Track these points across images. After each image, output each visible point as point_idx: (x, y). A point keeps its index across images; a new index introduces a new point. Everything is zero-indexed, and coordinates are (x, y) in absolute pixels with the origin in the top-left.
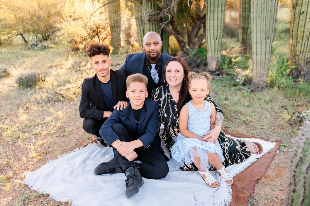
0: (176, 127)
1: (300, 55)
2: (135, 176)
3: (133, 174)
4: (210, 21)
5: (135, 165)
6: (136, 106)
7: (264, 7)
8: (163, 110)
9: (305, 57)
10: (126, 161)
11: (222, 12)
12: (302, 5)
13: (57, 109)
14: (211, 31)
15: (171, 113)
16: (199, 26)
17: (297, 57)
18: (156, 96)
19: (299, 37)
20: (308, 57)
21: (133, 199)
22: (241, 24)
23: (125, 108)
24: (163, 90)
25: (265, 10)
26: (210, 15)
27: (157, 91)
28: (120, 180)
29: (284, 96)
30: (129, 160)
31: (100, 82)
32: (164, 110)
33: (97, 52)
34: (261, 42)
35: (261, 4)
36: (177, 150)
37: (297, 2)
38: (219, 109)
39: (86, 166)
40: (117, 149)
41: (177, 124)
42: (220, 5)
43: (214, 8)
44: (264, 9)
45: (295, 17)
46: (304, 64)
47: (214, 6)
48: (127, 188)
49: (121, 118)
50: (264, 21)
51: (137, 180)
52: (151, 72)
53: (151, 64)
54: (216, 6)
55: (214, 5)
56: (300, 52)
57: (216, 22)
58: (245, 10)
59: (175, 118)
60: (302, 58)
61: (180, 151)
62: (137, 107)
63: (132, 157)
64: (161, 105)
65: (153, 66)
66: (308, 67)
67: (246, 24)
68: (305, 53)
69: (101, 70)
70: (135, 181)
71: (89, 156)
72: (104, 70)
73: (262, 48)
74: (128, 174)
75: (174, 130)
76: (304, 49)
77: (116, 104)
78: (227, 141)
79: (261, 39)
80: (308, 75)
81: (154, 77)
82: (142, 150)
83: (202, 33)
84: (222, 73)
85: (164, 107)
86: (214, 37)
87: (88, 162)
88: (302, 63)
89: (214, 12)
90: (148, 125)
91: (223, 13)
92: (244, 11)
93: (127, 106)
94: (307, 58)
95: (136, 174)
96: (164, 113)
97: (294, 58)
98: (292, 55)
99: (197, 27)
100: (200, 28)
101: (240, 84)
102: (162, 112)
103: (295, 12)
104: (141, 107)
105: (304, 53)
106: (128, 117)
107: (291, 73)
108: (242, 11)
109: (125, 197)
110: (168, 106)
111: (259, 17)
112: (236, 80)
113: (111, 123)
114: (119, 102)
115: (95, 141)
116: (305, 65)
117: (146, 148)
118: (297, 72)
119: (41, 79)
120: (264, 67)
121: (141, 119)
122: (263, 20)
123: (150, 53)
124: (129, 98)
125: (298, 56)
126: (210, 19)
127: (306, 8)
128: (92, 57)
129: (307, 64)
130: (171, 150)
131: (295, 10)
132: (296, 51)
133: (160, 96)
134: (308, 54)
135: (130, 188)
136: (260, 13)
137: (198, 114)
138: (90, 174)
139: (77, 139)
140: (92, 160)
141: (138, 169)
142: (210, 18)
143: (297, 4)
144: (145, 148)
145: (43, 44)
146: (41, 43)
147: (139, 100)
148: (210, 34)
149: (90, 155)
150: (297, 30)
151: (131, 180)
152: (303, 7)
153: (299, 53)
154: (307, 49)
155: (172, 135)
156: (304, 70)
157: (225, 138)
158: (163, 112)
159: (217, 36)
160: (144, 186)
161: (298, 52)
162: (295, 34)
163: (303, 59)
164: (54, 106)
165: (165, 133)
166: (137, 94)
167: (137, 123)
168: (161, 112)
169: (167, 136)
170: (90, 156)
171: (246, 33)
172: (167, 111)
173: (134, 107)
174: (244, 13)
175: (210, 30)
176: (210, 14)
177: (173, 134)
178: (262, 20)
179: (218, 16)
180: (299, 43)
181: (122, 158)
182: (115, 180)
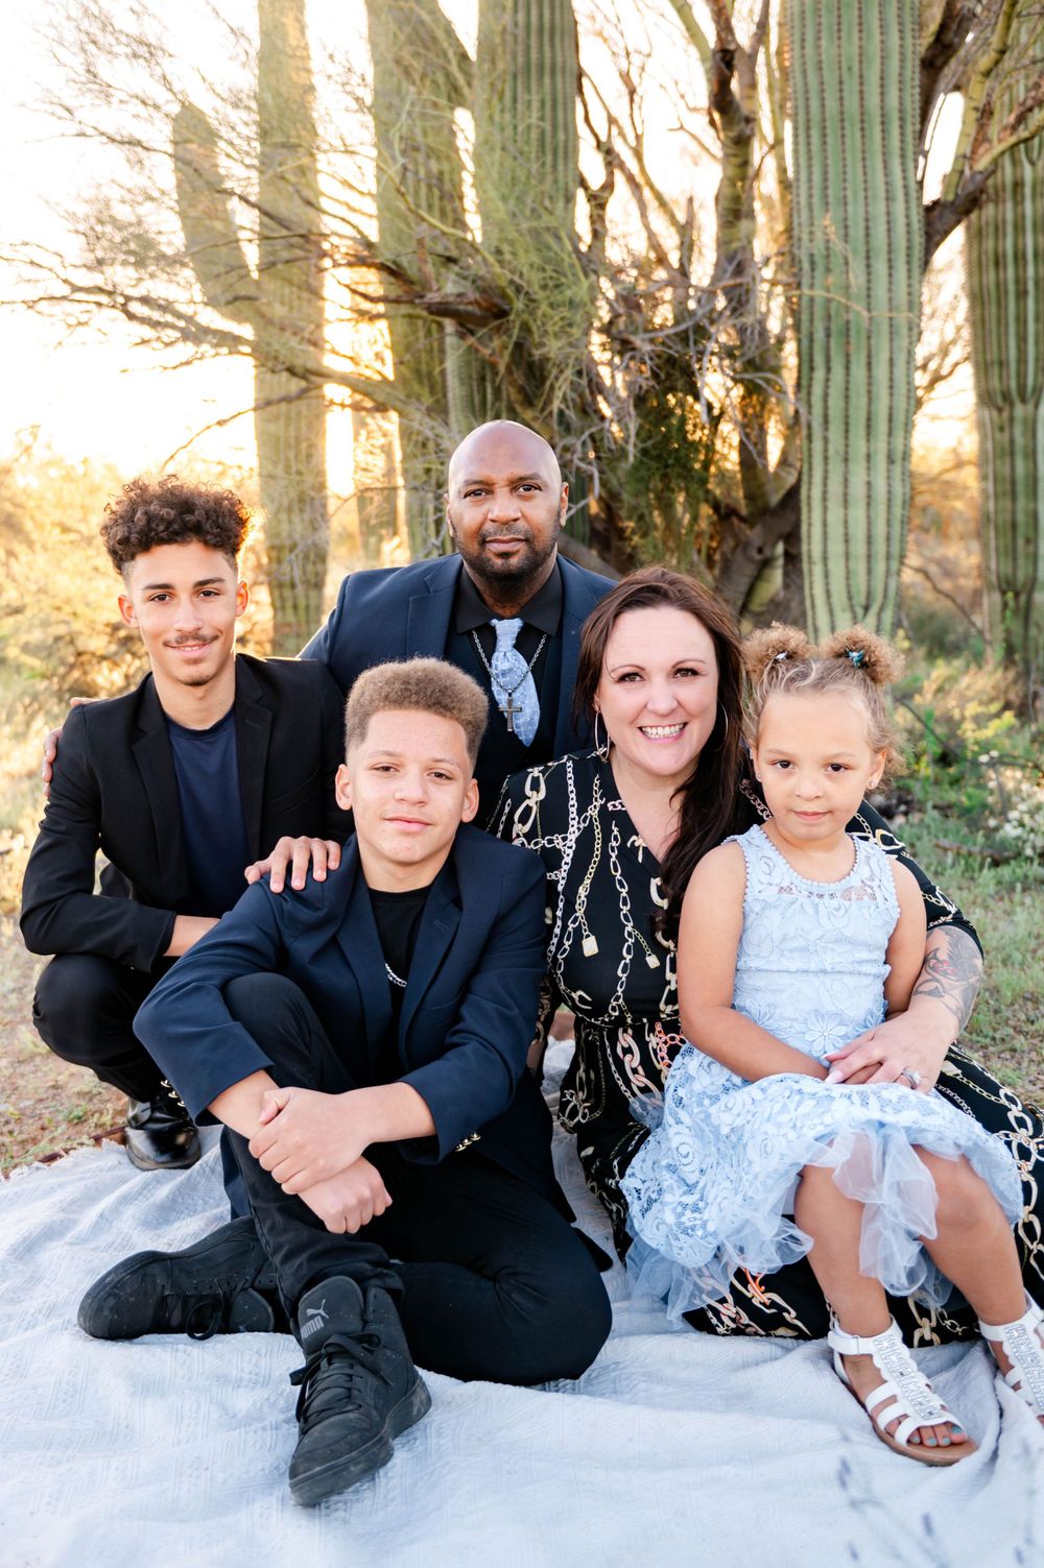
0: (659, 1026)
2: (369, 1340)
3: (355, 1325)
4: (825, 509)
5: (370, 1262)
6: (391, 867)
8: (570, 909)
10: (305, 1234)
11: (891, 460)
14: (831, 565)
15: (629, 927)
16: (760, 551)
18: (523, 820)
21: (345, 1521)
22: (993, 566)
23: (319, 875)
24: (571, 782)
26: (825, 478)
27: (535, 787)
28: (260, 1381)
30: (331, 1226)
31: (167, 722)
32: (580, 912)
33: (169, 523)
36: (668, 1180)
38: (953, 910)
39: (33, 1280)
40: (247, 1141)
41: (669, 1009)
42: (882, 426)
43: (847, 438)
47: (847, 431)
48: (303, 1432)
49: (288, 941)
51: (375, 1372)
52: (493, 671)
53: (494, 622)
54: (858, 430)
55: (847, 424)
57: (858, 513)
58: (1008, 487)
59: (653, 961)
61: (690, 1188)
62: (400, 872)
63: (352, 1201)
64: (561, 876)
65: (507, 629)
67: (1021, 561)
69: (183, 638)
70: (365, 1383)
71: (62, 1216)
72: (204, 641)
74: (313, 1323)
75: (643, 1046)
77: (264, 855)
78: (1021, 1123)
81: (510, 702)
82: (423, 1161)
83: (777, 594)
84: (907, 803)
85: (583, 892)
86: (850, 598)
87: (54, 1254)
89: (846, 460)
90: (471, 997)
91: (897, 469)
92: (1004, 494)
93: (334, 865)
95: (373, 1328)
96: (578, 930)
99: (751, 560)
100: (766, 564)
101: (1029, 852)
102: (565, 927)
104: (424, 878)
106: (334, 941)
108: (996, 496)
109: (283, 1500)
110: (603, 886)
112: (997, 829)
113: (220, 964)
114: (284, 842)
115: (118, 1135)
117: (454, 1153)
121: (426, 955)
123: (483, 542)
124: (350, 811)
126: (825, 499)
128: (133, 557)
130: (627, 1184)
133: (553, 818)
135: (323, 1430)
137: (811, 911)
138: (52, 1331)
139: (7, 1123)
140: (81, 1241)
141: (389, 1299)
142: (825, 492)
144: (443, 1152)
147: (414, 827)
148: (827, 584)
149: (71, 1216)
151: (332, 1374)
155: (628, 1082)
157: (1004, 1101)
158: (571, 927)
159: (869, 595)
160: (432, 1432)
165: (581, 1073)
166: (409, 784)
167: (392, 984)
168: (559, 923)
169: (594, 1094)
170: (75, 1222)
171: (1022, 612)
172: (603, 919)
173: (381, 877)
174: (1007, 503)
175: (825, 559)
176: (826, 472)
177: (635, 1071)
179: (869, 483)
181: (282, 1210)
182: (222, 1379)
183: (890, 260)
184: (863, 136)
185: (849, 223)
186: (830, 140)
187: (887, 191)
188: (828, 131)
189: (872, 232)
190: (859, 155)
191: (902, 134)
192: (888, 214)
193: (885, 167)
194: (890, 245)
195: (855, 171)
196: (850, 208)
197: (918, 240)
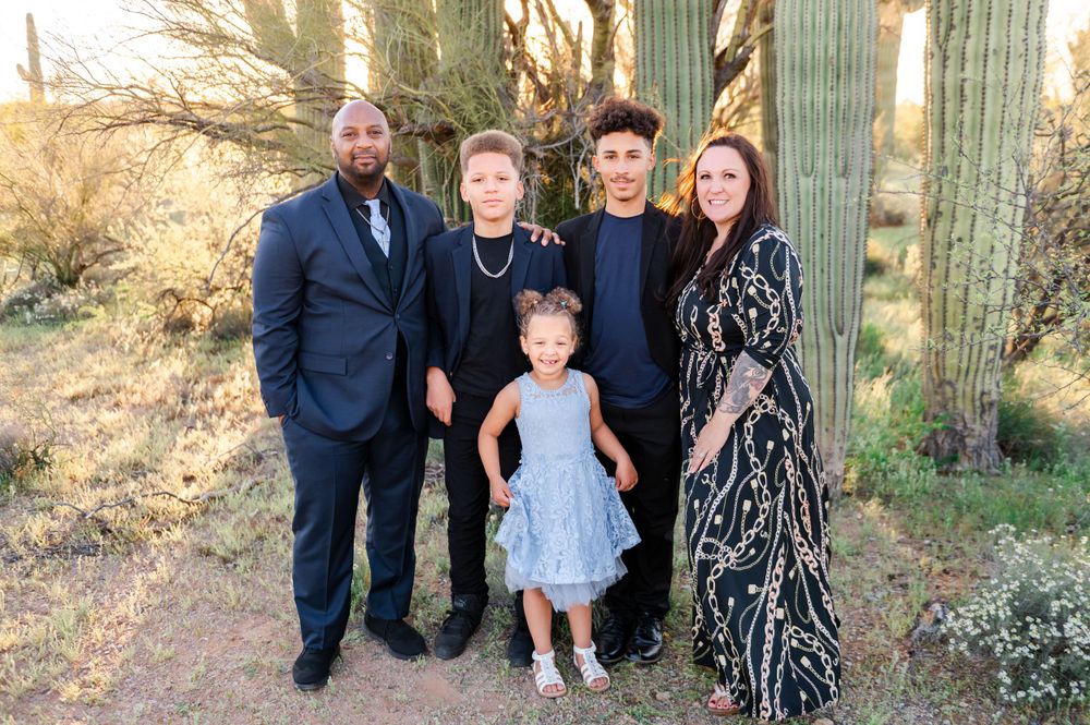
1: (957, 381)
7: (823, 231)
9: (974, 387)
12: (953, 217)
13: (80, 585)
17: (948, 389)
19: (950, 321)
20: (986, 391)
25: (826, 238)
29: (901, 533)
34: (818, 343)
35: (812, 219)
37: (937, 207)
44: (822, 236)
45: (936, 254)
46: (975, 412)
50: (826, 276)
53: (367, 202)
56: (959, 373)
60: (964, 392)
66: (988, 423)
68: (975, 376)
73: (823, 364)
76: (969, 361)
79: (817, 335)
80: (989, 451)
88: (964, 407)
94: (983, 393)
97: (939, 390)
98: (933, 380)
103: (933, 236)
105: (972, 374)
107: (932, 442)
111: (808, 261)
116: (978, 417)
118: (953, 440)
119: (30, 455)
120: (830, 427)
122: (822, 270)
125: (950, 383)
127: (968, 227)
129: (983, 412)
131: (933, 232)
132: (944, 369)
134: (984, 377)
136: (811, 248)
143: (938, 214)
145: (58, 303)
146: (49, 296)
150: (942, 297)
152: (956, 224)
153: (955, 375)
154: (978, 361)
156: (977, 433)
161: (952, 372)
162: (937, 311)
163: (969, 395)
164: (69, 569)
178: (818, 271)
180: (952, 339)
183: (691, 103)
184: (676, 24)
185: (667, 79)
186: (656, 24)
187: (690, 60)
188: (655, 19)
189: (680, 85)
190: (673, 37)
191: (700, 23)
192: (691, 74)
193: (689, 45)
194: (691, 93)
195: (670, 44)
196: (667, 69)
197: (710, 89)
